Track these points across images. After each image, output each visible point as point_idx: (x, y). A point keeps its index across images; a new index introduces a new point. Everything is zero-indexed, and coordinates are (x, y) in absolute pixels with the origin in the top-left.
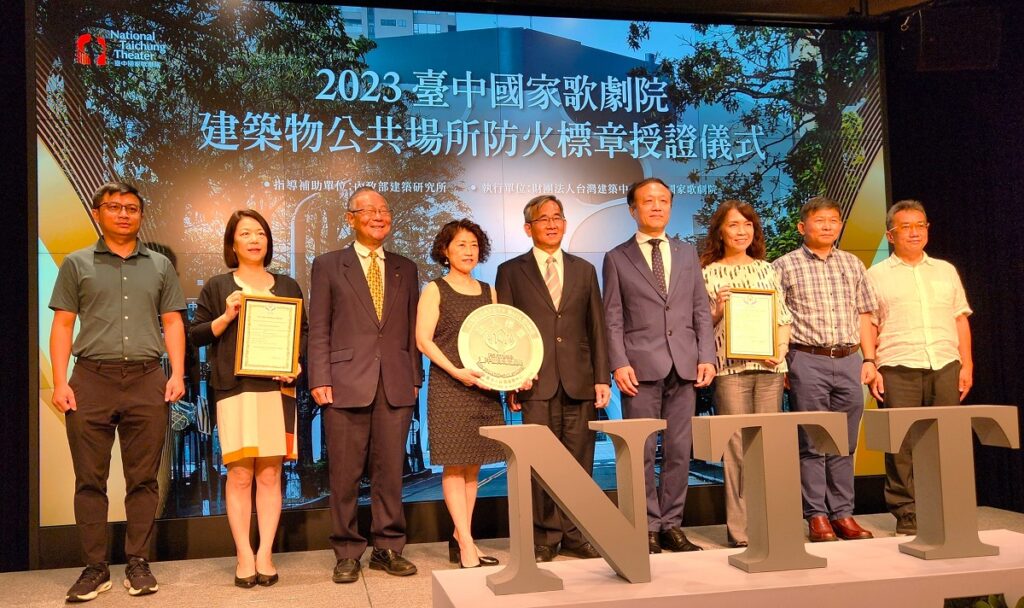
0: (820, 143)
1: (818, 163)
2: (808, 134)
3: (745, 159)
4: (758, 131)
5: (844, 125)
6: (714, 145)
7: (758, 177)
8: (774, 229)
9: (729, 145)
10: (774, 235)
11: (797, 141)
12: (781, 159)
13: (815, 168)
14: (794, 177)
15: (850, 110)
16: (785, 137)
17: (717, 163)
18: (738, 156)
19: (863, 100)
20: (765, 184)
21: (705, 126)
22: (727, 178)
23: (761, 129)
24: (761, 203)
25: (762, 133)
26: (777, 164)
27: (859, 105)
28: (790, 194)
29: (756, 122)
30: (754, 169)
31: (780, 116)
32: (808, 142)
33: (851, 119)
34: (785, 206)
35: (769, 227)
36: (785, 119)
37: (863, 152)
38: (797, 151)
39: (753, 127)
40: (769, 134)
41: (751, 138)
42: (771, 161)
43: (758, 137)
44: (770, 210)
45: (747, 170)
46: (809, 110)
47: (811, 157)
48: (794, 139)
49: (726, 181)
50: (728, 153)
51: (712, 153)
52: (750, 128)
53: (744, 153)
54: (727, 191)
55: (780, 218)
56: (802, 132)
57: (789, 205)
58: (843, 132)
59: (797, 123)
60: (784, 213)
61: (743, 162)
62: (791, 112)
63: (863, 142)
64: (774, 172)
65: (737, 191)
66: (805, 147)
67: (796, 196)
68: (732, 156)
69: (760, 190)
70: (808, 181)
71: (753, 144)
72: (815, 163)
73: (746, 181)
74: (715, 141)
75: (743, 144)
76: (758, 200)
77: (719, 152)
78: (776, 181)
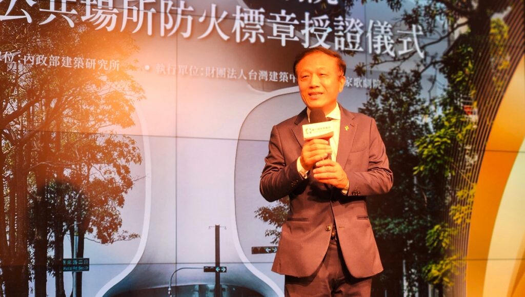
0: (471, 46)
1: (470, 65)
2: (462, 36)
3: (406, 56)
4: (418, 30)
5: (492, 31)
6: (379, 41)
7: (417, 75)
8: (431, 127)
9: (392, 41)
10: (430, 133)
11: (452, 43)
12: (438, 59)
13: (467, 70)
14: (449, 77)
15: (498, 17)
16: (441, 39)
17: (382, 59)
18: (400, 53)
19: (509, 9)
20: (424, 83)
21: (371, 22)
22: (391, 73)
23: (420, 28)
24: (419, 100)
25: (421, 33)
26: (434, 63)
27: (506, 13)
28: (445, 94)
29: (416, 22)
30: (414, 67)
31: (438, 18)
32: (461, 45)
33: (498, 26)
34: (440, 105)
35: (426, 125)
36: (441, 21)
37: (508, 58)
38: (451, 53)
39: (414, 26)
40: (428, 34)
41: (411, 36)
42: (429, 60)
43: (418, 36)
44: (427, 107)
45: (408, 67)
46: (463, 14)
47: (464, 59)
48: (449, 41)
49: (389, 77)
50: (391, 49)
51: (377, 49)
52: (410, 28)
53: (405, 51)
54: (390, 87)
55: (436, 116)
56: (456, 35)
57: (444, 104)
58: (492, 37)
59: (452, 26)
60: (440, 112)
61: (404, 59)
62: (447, 15)
63: (509, 48)
64: (431, 71)
65: (398, 87)
66: (459, 49)
67: (450, 95)
68: (395, 53)
69: (419, 88)
70: (460, 82)
71: (413, 43)
72: (467, 65)
73: (407, 77)
74: (379, 37)
75: (405, 41)
76: (417, 97)
77: (383, 48)
78: (433, 80)
